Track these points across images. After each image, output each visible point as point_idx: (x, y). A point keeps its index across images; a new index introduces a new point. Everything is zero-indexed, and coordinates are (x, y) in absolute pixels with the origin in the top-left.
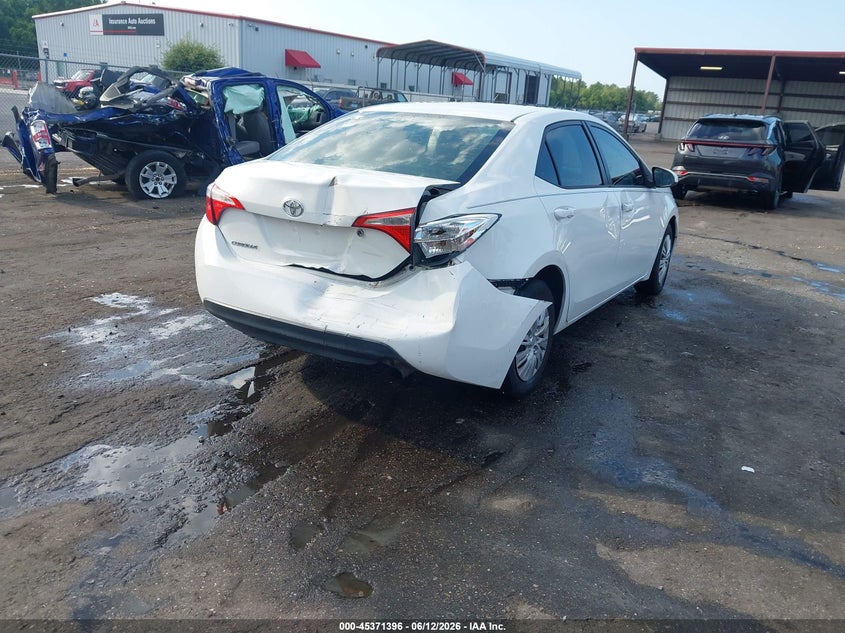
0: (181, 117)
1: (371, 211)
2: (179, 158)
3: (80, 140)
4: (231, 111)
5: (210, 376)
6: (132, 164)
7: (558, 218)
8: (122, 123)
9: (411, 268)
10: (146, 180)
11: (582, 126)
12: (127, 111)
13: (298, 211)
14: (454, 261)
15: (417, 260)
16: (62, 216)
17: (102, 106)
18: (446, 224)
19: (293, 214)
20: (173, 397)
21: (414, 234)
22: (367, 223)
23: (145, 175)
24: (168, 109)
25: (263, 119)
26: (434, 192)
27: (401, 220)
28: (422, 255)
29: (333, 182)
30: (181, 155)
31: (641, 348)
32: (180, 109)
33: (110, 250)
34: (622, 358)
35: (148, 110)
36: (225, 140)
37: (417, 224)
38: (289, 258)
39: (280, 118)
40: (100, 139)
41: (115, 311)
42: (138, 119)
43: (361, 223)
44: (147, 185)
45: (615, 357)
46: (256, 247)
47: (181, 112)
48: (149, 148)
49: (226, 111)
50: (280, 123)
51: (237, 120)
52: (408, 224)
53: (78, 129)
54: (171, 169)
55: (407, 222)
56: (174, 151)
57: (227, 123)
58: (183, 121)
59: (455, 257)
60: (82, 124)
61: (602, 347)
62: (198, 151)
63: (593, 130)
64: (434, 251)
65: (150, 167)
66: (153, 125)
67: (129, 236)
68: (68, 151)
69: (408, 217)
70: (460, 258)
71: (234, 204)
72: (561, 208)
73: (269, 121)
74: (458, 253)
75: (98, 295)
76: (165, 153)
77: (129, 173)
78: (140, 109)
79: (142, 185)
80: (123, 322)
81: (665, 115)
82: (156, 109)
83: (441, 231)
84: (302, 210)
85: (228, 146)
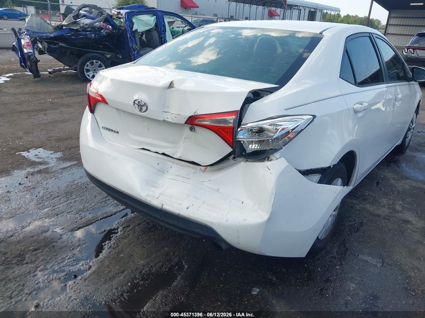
0: (108, 34)
1: (201, 112)
2: (107, 58)
3: (51, 48)
4: (137, 30)
5: (71, 227)
6: (80, 61)
7: (356, 112)
8: (73, 37)
9: (234, 158)
10: (88, 71)
11: (370, 37)
12: (77, 30)
13: (144, 108)
14: (272, 157)
15: (239, 152)
16: (36, 92)
17: (64, 28)
18: (265, 125)
19: (140, 110)
20: (35, 250)
21: (237, 133)
22: (197, 122)
23: (88, 68)
24: (100, 28)
25: (155, 35)
26: (256, 95)
27: (226, 121)
28: (243, 150)
29: (171, 85)
30: (108, 56)
31: (398, 208)
32: (108, 29)
33: (52, 116)
34: (385, 218)
35: (88, 29)
36: (132, 47)
37: (239, 124)
38: (141, 143)
39: (165, 34)
40: (62, 47)
41: (33, 164)
42: (81, 35)
43: (193, 122)
44: (89, 73)
45: (378, 216)
46: (117, 132)
47: (108, 31)
48: (91, 52)
49: (133, 30)
50: (165, 37)
51: (142, 36)
52: (232, 125)
53: (50, 41)
54: (102, 64)
55: (230, 123)
56: (104, 53)
57: (134, 37)
58: (110, 36)
59: (272, 153)
60: (51, 38)
61: (368, 206)
62: (119, 54)
63: (377, 40)
64: (254, 147)
65: (90, 63)
66: (91, 38)
67: (68, 106)
68: (45, 53)
69: (231, 119)
70: (277, 155)
71: (100, 99)
72: (358, 103)
73: (159, 35)
74: (276, 150)
75: (28, 150)
76: (99, 55)
77: (79, 67)
78: (84, 29)
79: (86, 74)
80: (33, 174)
81: (387, 32)
82: (93, 29)
83: (261, 131)
84: (147, 108)
85: (135, 51)
